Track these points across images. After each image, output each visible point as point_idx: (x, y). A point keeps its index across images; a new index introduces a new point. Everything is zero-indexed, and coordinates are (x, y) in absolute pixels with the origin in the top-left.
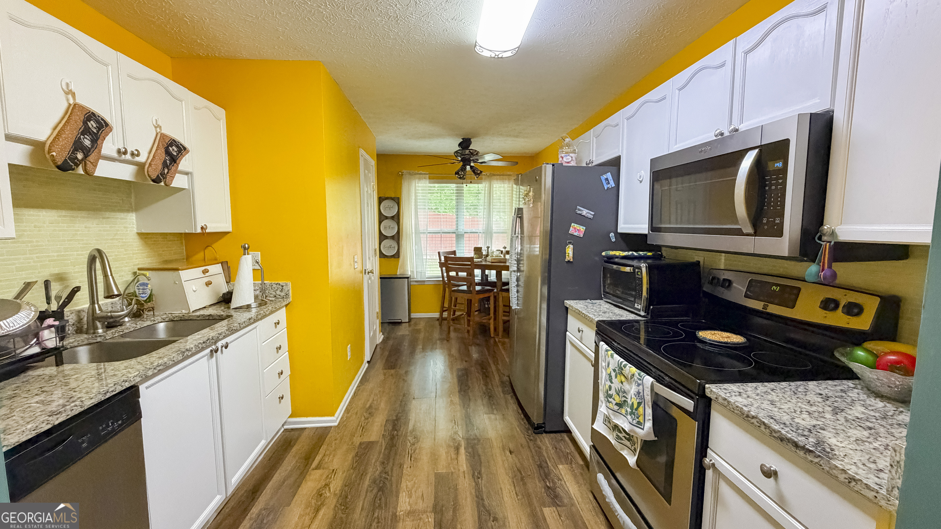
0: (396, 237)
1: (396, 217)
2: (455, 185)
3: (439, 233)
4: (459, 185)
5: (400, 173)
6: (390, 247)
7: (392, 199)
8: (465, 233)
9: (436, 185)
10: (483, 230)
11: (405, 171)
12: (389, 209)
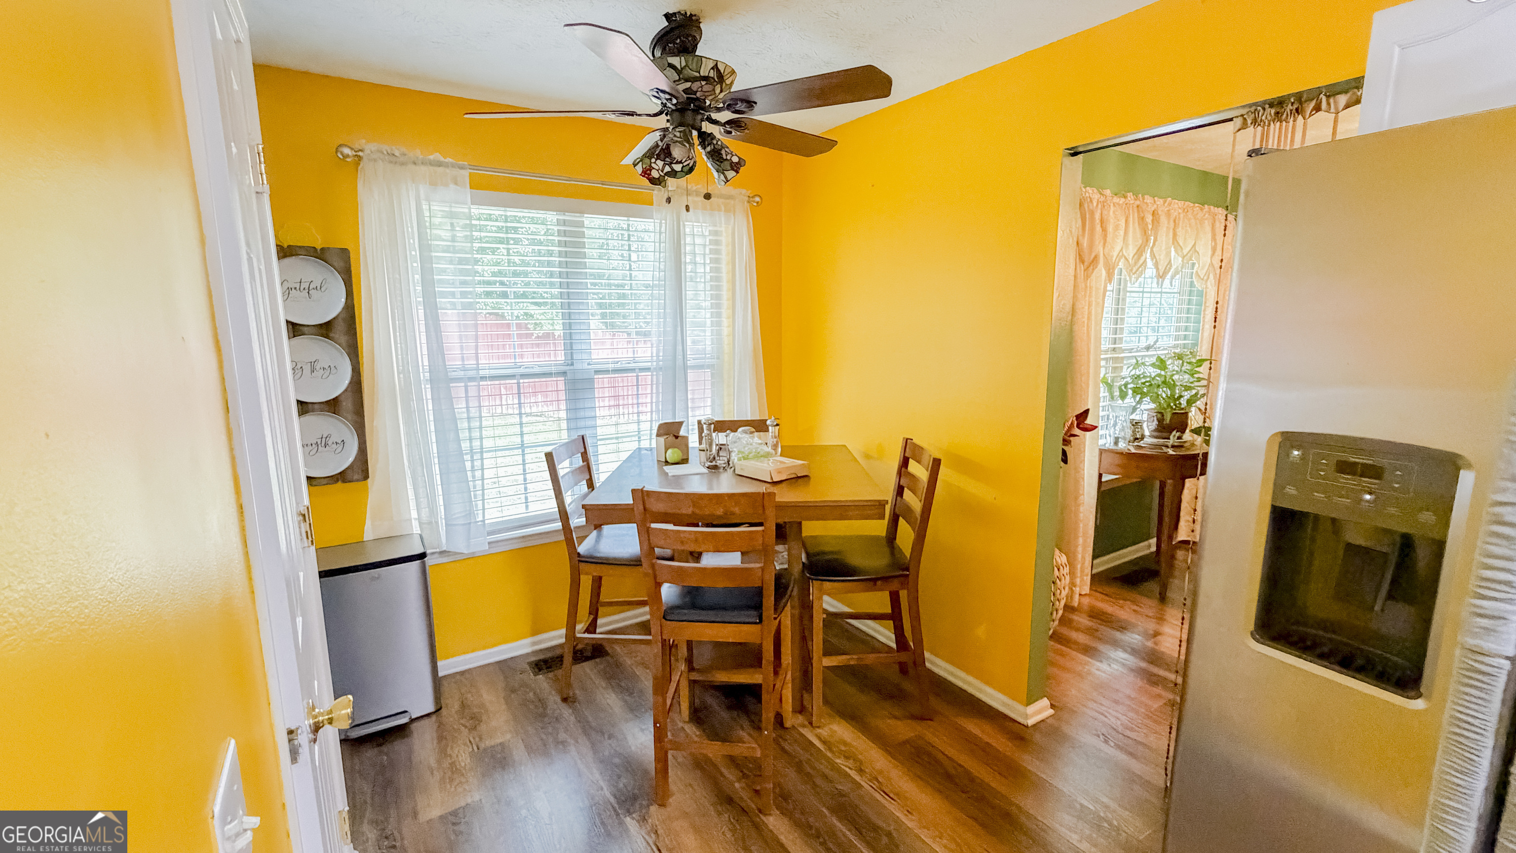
0: (347, 405)
1: (340, 327)
2: (552, 217)
3: (512, 376)
4: (567, 217)
5: (347, 151)
6: (324, 442)
7: (320, 255)
8: (597, 372)
9: (496, 212)
10: (658, 361)
11: (370, 148)
12: (305, 292)
